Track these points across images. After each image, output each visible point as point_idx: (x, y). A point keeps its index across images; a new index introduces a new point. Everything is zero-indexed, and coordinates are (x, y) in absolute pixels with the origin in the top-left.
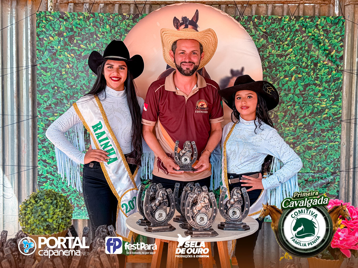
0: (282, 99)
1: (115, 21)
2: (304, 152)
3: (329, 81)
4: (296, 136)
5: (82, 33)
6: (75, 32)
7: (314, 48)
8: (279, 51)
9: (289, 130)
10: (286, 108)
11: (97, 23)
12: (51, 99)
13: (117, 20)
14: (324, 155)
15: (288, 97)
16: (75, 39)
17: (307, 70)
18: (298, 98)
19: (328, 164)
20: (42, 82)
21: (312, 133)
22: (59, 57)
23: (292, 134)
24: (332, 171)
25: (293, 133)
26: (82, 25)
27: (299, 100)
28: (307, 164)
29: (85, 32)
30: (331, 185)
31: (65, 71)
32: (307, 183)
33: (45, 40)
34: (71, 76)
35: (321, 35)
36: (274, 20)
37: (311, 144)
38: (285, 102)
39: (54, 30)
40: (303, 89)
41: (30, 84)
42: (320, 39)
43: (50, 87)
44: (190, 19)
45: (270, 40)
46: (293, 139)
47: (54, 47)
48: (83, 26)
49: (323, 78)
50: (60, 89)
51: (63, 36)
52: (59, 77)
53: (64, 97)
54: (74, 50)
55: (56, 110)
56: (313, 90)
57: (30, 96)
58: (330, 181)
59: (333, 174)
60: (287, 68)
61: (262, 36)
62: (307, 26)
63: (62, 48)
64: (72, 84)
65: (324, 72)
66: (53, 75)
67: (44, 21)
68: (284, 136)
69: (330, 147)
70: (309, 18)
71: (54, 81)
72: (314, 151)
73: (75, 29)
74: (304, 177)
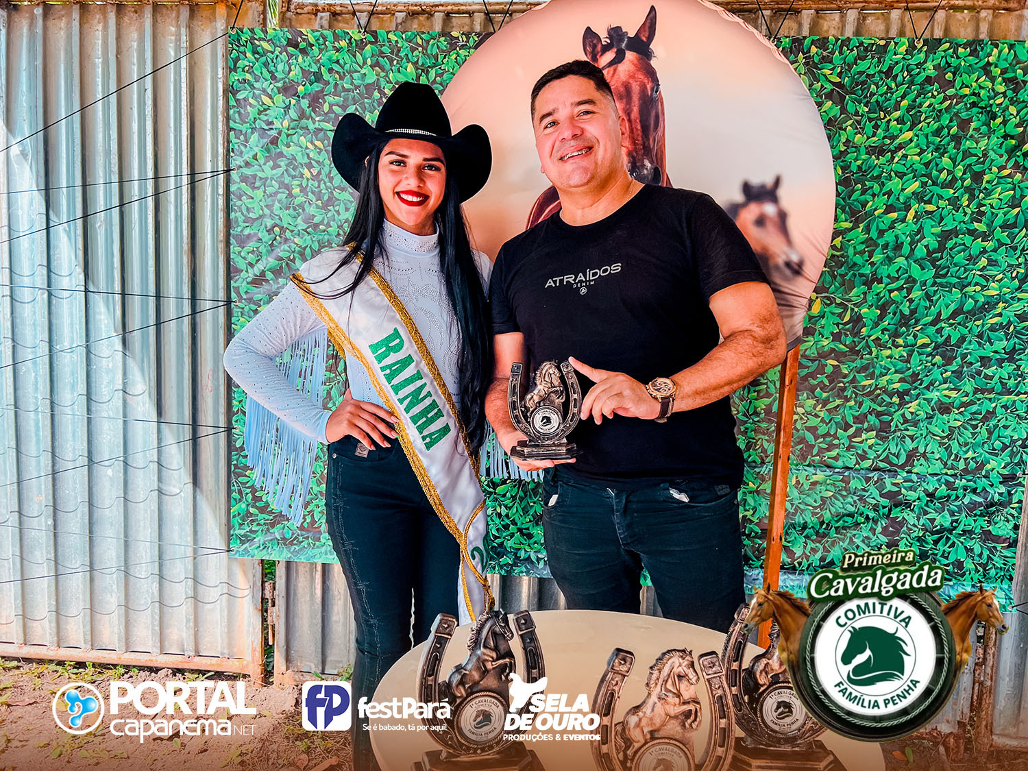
0: (876, 271)
1: (429, 52)
2: (930, 417)
3: (1014, 225)
4: (910, 372)
5: (343, 87)
6: (327, 83)
7: (976, 129)
8: (875, 139)
9: (890, 357)
10: (887, 296)
11: (383, 57)
12: (264, 258)
13: (435, 50)
14: (984, 427)
15: (893, 266)
16: (325, 102)
17: (953, 191)
18: (923, 269)
19: (994, 453)
20: (242, 214)
21: (954, 367)
22: (284, 149)
23: (897, 368)
24: (1005, 472)
25: (901, 365)
26: (345, 63)
27: (922, 275)
28: (936, 451)
29: (352, 84)
30: (998, 511)
31: (300, 185)
32: (932, 502)
33: (251, 105)
34: (314, 200)
35: (997, 94)
36: (866, 49)
37: (950, 397)
38: (885, 280)
39: (274, 77)
40: (936, 245)
41: (222, 220)
42: (994, 106)
43: (263, 225)
44: (632, 34)
45: (851, 108)
46: (901, 381)
47: (272, 123)
48: (347, 67)
49: (997, 215)
50: (288, 234)
51: (296, 94)
52: (284, 200)
53: (296, 255)
54: (322, 130)
55: (276, 286)
56: (966, 248)
57: (220, 250)
58: (996, 497)
59: (1006, 480)
60: (895, 184)
61: (829, 96)
62: (957, 68)
63: (292, 125)
64: (316, 220)
65: (1001, 200)
66: (271, 196)
67: (249, 55)
68: (877, 372)
69: (1002, 407)
70: (965, 46)
71: (272, 212)
72: (957, 417)
73: (326, 76)
74: (923, 484)
